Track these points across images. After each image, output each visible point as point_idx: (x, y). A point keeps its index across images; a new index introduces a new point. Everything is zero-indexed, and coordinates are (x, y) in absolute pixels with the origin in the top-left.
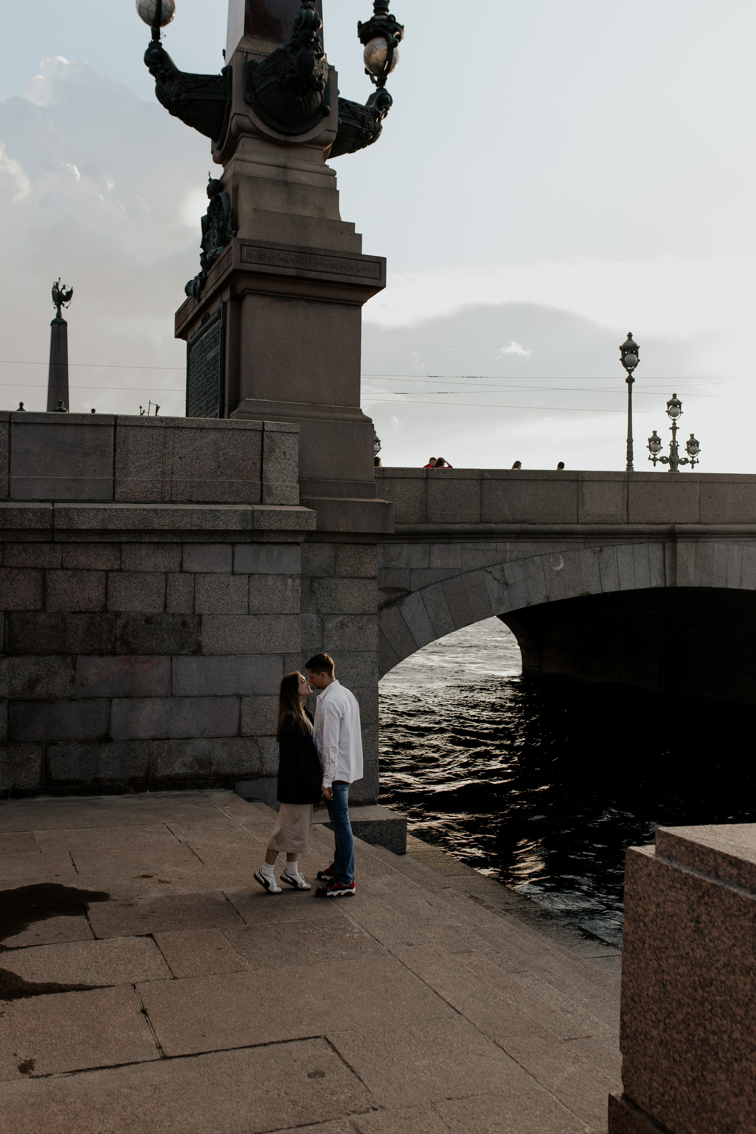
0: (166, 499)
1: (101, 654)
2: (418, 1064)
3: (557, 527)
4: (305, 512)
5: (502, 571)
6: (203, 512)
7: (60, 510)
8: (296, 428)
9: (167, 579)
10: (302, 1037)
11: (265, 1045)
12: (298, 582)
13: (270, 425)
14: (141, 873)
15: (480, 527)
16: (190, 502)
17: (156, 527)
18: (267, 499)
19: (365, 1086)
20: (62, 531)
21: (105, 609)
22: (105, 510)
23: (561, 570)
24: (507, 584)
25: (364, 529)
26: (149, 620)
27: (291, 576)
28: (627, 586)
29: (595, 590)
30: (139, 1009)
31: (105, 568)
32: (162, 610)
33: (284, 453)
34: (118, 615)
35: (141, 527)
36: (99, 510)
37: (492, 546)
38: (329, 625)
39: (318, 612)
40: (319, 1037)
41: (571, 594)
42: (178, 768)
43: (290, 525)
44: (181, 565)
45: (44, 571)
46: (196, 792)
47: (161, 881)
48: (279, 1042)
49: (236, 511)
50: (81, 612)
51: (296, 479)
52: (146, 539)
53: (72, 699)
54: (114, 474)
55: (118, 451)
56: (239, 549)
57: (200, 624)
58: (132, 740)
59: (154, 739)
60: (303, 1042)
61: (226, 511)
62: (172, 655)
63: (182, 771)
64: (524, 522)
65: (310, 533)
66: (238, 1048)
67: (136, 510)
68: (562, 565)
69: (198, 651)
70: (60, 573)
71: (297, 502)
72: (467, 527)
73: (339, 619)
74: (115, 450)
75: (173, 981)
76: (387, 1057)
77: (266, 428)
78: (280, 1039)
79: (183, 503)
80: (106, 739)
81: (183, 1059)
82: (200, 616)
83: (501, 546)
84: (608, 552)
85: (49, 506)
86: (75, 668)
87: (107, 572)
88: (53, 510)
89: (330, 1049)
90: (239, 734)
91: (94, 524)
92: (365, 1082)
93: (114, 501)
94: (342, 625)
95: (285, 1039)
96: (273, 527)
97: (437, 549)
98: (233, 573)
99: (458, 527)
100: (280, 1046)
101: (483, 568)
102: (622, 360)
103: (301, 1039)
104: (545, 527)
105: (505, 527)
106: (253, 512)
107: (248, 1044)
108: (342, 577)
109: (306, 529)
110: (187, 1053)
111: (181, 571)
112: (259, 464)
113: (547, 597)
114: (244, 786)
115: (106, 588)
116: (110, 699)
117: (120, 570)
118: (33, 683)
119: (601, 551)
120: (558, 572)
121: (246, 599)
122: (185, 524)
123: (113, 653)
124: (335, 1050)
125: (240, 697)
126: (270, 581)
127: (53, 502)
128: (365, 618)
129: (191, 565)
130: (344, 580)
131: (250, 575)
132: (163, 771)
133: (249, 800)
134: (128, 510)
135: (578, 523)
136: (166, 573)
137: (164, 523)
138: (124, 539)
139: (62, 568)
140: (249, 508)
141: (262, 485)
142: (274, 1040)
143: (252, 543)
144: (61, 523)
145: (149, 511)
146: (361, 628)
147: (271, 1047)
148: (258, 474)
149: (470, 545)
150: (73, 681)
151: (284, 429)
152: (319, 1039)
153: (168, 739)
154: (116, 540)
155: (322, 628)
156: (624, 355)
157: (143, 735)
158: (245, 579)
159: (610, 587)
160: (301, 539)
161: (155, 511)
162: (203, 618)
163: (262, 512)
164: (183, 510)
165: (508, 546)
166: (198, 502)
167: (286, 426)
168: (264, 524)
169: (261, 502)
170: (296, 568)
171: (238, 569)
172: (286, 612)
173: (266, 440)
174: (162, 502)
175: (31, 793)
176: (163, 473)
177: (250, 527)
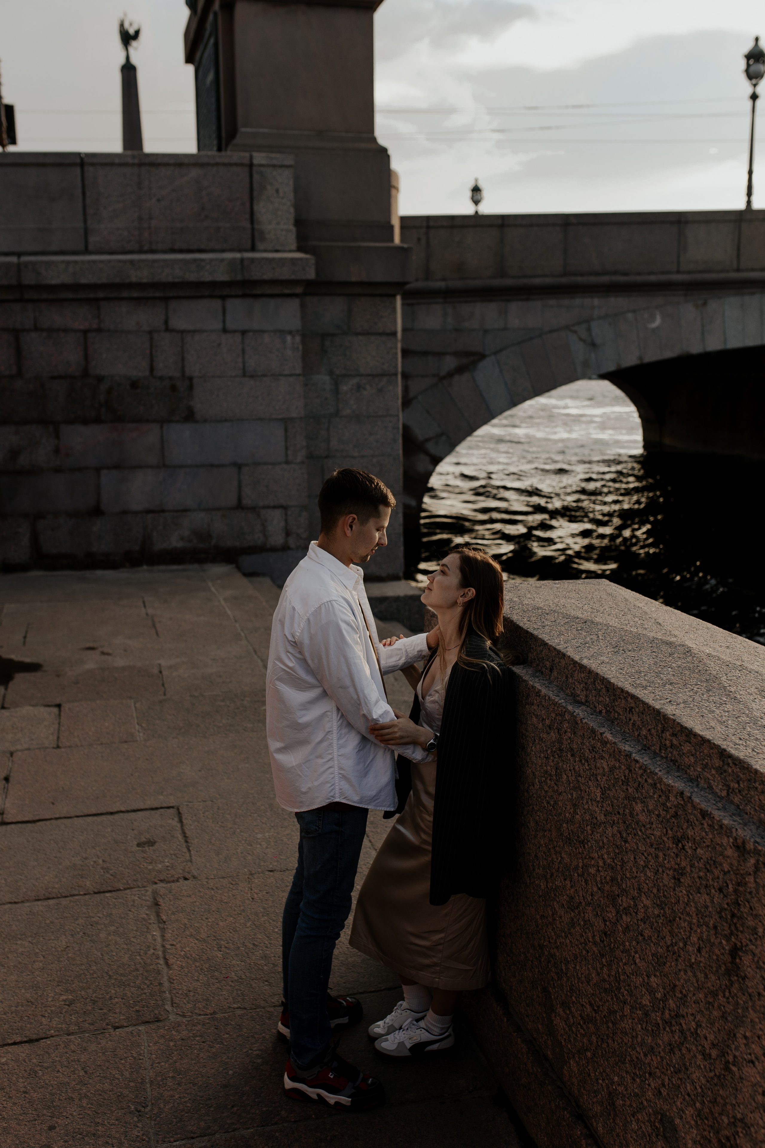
0: (146, 248)
1: (85, 422)
2: (259, 836)
3: (653, 278)
4: (301, 259)
5: (589, 330)
6: (186, 262)
7: (26, 264)
8: (289, 160)
9: (151, 339)
10: (154, 807)
11: (112, 813)
12: (298, 339)
13: (259, 158)
14: (88, 645)
15: (564, 280)
16: (173, 251)
17: (134, 279)
18: (260, 246)
19: (190, 856)
20: (31, 287)
21: (86, 373)
22: (76, 262)
23: (658, 328)
24: (593, 345)
25: (379, 277)
26: (134, 384)
27: (290, 332)
28: (734, 343)
29: (696, 349)
30: (4, 775)
31: (82, 327)
32: (147, 373)
33: (277, 191)
34: (100, 379)
35: (117, 280)
36: (68, 263)
37: (578, 301)
38: (344, 388)
39: (331, 373)
40: (173, 807)
41: (668, 354)
42: (175, 542)
43: (285, 274)
44: (166, 322)
45: (16, 333)
46: (196, 566)
47: (103, 653)
48: (128, 811)
49: (222, 260)
50: (60, 377)
51: (292, 221)
52: (125, 294)
53: (58, 470)
54: (85, 221)
55: (88, 194)
56: (230, 303)
57: (191, 387)
58: (125, 512)
59: (148, 512)
60: (153, 812)
61: (211, 260)
62: (162, 422)
63: (180, 545)
64: (615, 273)
65: (309, 283)
66: (82, 816)
67: (110, 261)
68: (658, 322)
69: (190, 417)
70: (34, 335)
71: (294, 247)
72: (548, 281)
73: (355, 381)
74: (84, 193)
75: (55, 750)
76: (231, 828)
77: (255, 162)
78: (129, 808)
79: (165, 252)
80: (97, 511)
81: (20, 825)
82: (191, 379)
83: (587, 301)
84: (713, 305)
85: (14, 259)
86: (58, 437)
87: (85, 332)
88: (19, 265)
89: (176, 819)
90: (240, 506)
91: (65, 278)
92: (192, 853)
93: (87, 251)
94: (359, 387)
95: (135, 808)
96: (265, 277)
97: (514, 307)
98: (225, 330)
99: (537, 281)
100: (126, 815)
101: (567, 328)
102: (747, 71)
103: (152, 809)
104: (639, 279)
105: (593, 279)
106: (242, 260)
107: (94, 812)
108: (357, 334)
109: (304, 277)
110: (26, 819)
111: (167, 329)
112: (248, 205)
113: (640, 358)
114: (247, 561)
115: (86, 350)
116: (98, 470)
117: (99, 330)
118: (14, 453)
119: (705, 304)
120: (654, 330)
121: (240, 360)
122: (166, 276)
123: (98, 420)
124: (181, 821)
125: (239, 467)
126: (267, 338)
127: (19, 255)
128: (385, 379)
129: (179, 322)
130: (360, 337)
131: (244, 333)
132: (159, 545)
133: (249, 575)
134: (102, 262)
135: (678, 272)
136: (150, 333)
137: (143, 276)
138: (101, 294)
139: (36, 329)
140: (238, 255)
141: (253, 229)
142: (123, 809)
143: (244, 296)
144: (29, 279)
145: (125, 262)
146: (380, 391)
147: (116, 817)
148: (248, 216)
149: (552, 302)
150: (57, 451)
151: (275, 162)
152: (172, 809)
153: (163, 511)
154: (92, 295)
155: (336, 391)
156: (748, 65)
157: (135, 507)
158: (238, 337)
159: (714, 344)
160: (299, 290)
161: (132, 262)
162: (195, 381)
163: (252, 260)
164: (165, 261)
165: (596, 302)
166: (181, 251)
167: (278, 158)
168: (256, 274)
169: (253, 249)
170: (296, 324)
171: (230, 325)
172: (286, 372)
173: (256, 177)
174: (141, 251)
175: (22, 568)
176: (140, 219)
177: (239, 277)
